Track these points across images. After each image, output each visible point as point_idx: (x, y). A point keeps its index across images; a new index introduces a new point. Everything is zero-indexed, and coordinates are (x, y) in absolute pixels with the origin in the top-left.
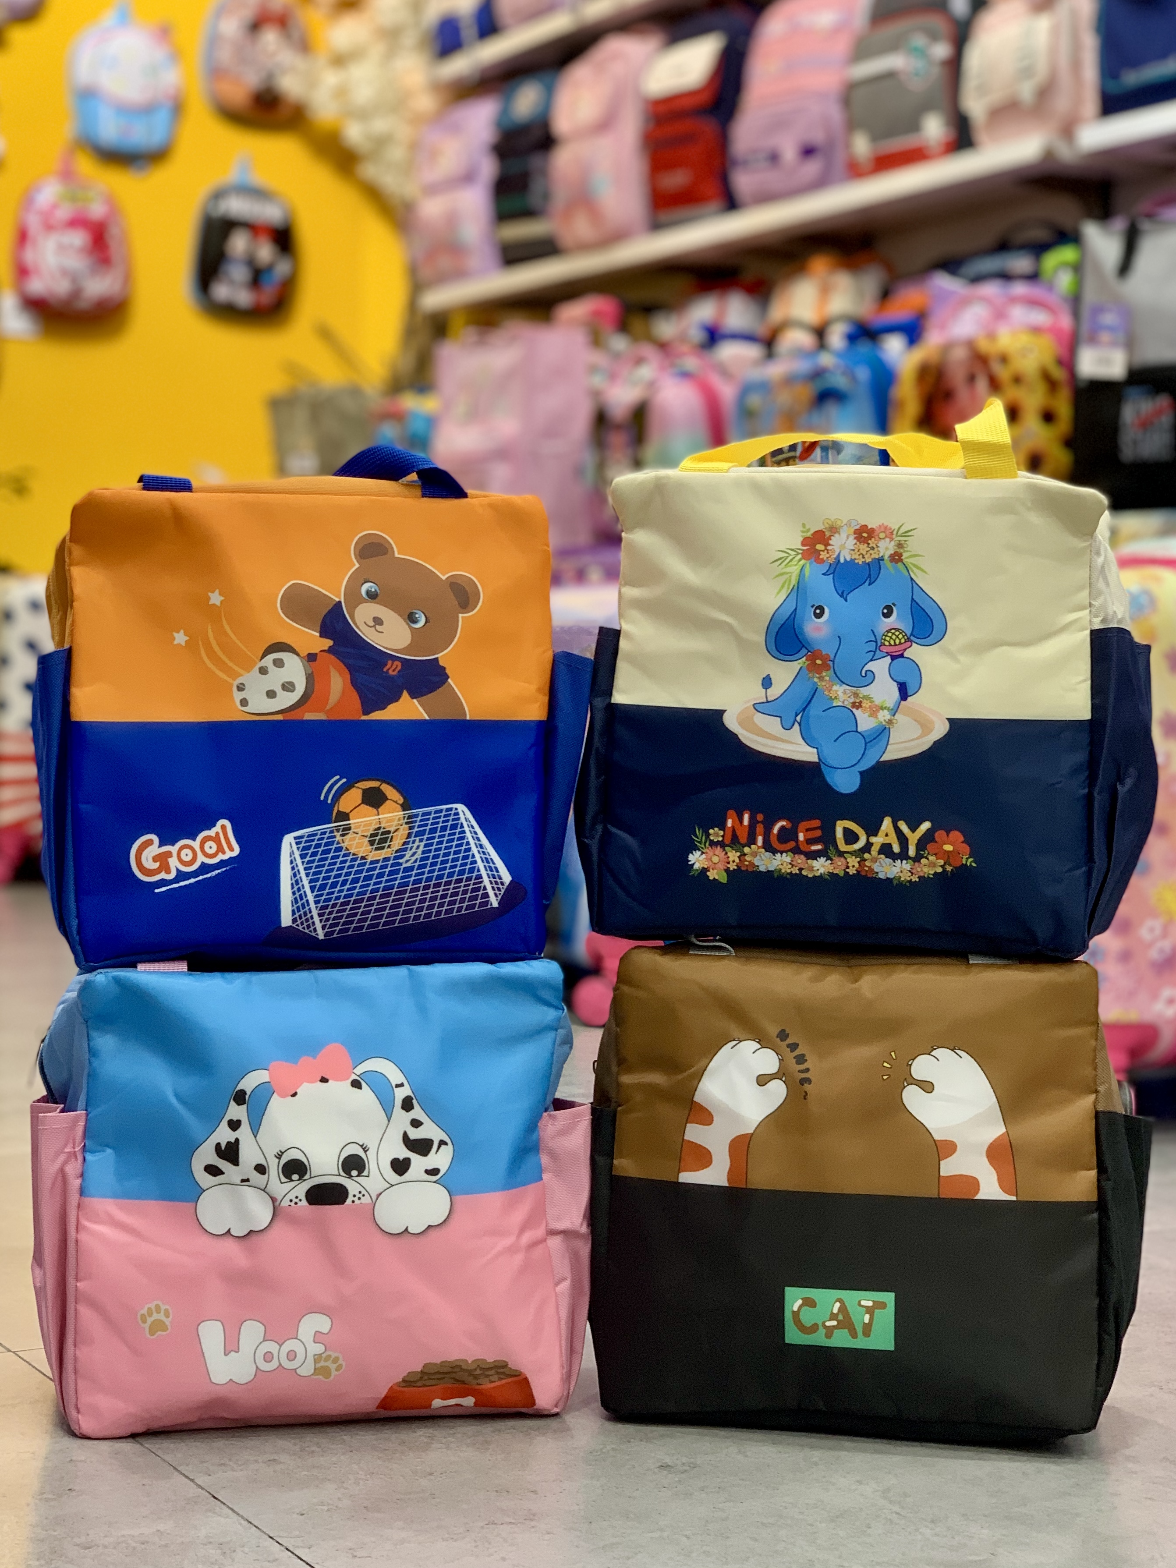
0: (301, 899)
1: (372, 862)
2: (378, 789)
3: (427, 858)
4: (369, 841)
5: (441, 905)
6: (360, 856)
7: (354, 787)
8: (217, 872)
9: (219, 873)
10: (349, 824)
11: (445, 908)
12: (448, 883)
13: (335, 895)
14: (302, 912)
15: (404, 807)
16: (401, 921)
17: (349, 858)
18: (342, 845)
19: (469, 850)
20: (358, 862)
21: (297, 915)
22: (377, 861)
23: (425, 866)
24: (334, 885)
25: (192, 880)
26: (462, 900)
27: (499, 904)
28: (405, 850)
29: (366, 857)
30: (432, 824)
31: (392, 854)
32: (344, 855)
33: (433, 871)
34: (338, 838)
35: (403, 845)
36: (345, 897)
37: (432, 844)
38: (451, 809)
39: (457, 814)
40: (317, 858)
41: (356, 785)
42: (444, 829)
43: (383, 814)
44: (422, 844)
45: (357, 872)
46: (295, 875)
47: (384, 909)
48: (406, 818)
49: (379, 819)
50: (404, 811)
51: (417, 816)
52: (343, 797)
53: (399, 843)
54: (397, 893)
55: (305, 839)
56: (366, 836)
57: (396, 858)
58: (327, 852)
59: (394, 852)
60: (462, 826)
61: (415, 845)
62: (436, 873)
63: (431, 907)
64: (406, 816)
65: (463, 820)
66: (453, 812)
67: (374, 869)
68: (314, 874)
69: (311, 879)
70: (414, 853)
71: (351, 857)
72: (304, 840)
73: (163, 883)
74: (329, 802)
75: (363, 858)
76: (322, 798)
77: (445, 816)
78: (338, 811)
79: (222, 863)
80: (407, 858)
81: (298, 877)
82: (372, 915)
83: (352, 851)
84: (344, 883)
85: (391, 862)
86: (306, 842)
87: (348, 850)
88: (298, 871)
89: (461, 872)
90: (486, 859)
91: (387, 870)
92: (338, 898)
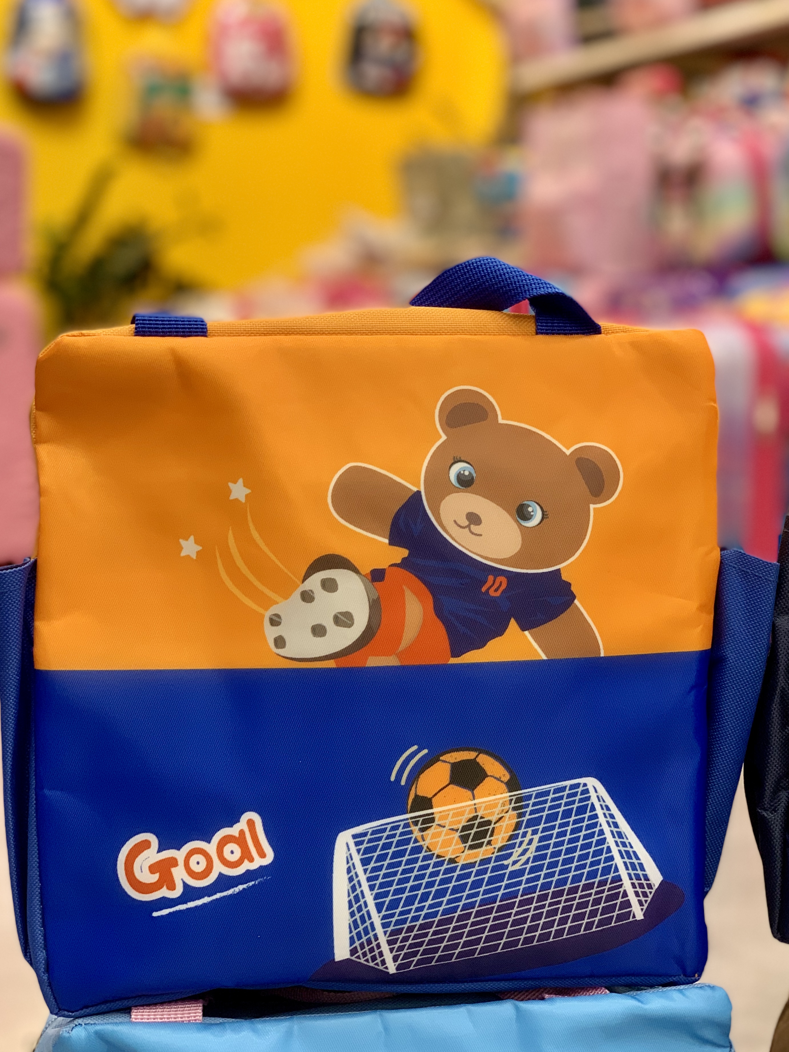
0: (363, 921)
1: (464, 867)
2: (473, 763)
3: (544, 857)
4: (461, 837)
5: (563, 921)
6: (447, 858)
7: (439, 760)
8: (241, 887)
9: (244, 889)
10: (433, 814)
11: (569, 924)
12: (573, 890)
13: (412, 914)
14: (364, 939)
15: (512, 786)
16: (506, 945)
17: (432, 862)
18: (421, 843)
19: (603, 841)
20: (445, 866)
21: (357, 944)
22: (472, 865)
23: (540, 868)
24: (410, 901)
25: (206, 900)
26: (593, 914)
27: (644, 915)
28: (513, 846)
29: (457, 860)
30: (551, 808)
31: (493, 853)
32: (425, 858)
33: (552, 875)
34: (416, 834)
35: (509, 840)
36: (427, 916)
37: (550, 837)
38: (578, 785)
39: (587, 791)
40: (386, 863)
41: (441, 758)
42: (567, 814)
43: (479, 798)
44: (536, 838)
45: (443, 882)
46: (354, 888)
47: (482, 930)
48: (513, 802)
49: (475, 804)
50: (510, 791)
51: (529, 797)
52: (421, 776)
53: (503, 839)
54: (500, 909)
55: (369, 837)
56: (457, 830)
57: (498, 859)
58: (401, 854)
59: (496, 850)
60: (593, 808)
61: (526, 840)
62: (556, 877)
63: (549, 925)
64: (514, 798)
65: (594, 799)
66: (581, 789)
67: (468, 875)
68: (382, 886)
69: (376, 894)
70: (525, 851)
71: (434, 860)
72: (366, 839)
73: (164, 903)
74: (403, 783)
75: (452, 861)
76: (393, 778)
77: (569, 796)
78: (416, 796)
79: (248, 876)
80: (513, 858)
81: (358, 891)
82: (464, 939)
83: (436, 852)
84: (425, 897)
85: (492, 864)
86: (370, 841)
87: (430, 851)
88: (359, 882)
89: (593, 874)
90: (627, 852)
91: (486, 877)
92: (416, 919)
